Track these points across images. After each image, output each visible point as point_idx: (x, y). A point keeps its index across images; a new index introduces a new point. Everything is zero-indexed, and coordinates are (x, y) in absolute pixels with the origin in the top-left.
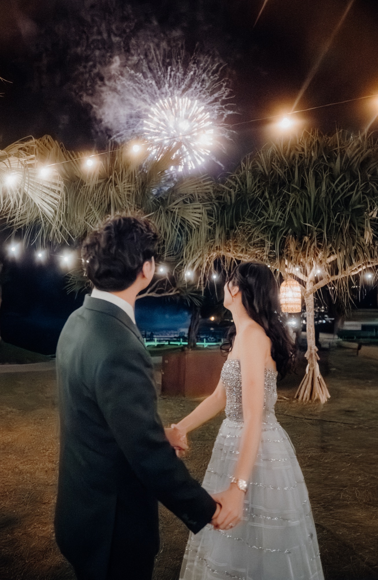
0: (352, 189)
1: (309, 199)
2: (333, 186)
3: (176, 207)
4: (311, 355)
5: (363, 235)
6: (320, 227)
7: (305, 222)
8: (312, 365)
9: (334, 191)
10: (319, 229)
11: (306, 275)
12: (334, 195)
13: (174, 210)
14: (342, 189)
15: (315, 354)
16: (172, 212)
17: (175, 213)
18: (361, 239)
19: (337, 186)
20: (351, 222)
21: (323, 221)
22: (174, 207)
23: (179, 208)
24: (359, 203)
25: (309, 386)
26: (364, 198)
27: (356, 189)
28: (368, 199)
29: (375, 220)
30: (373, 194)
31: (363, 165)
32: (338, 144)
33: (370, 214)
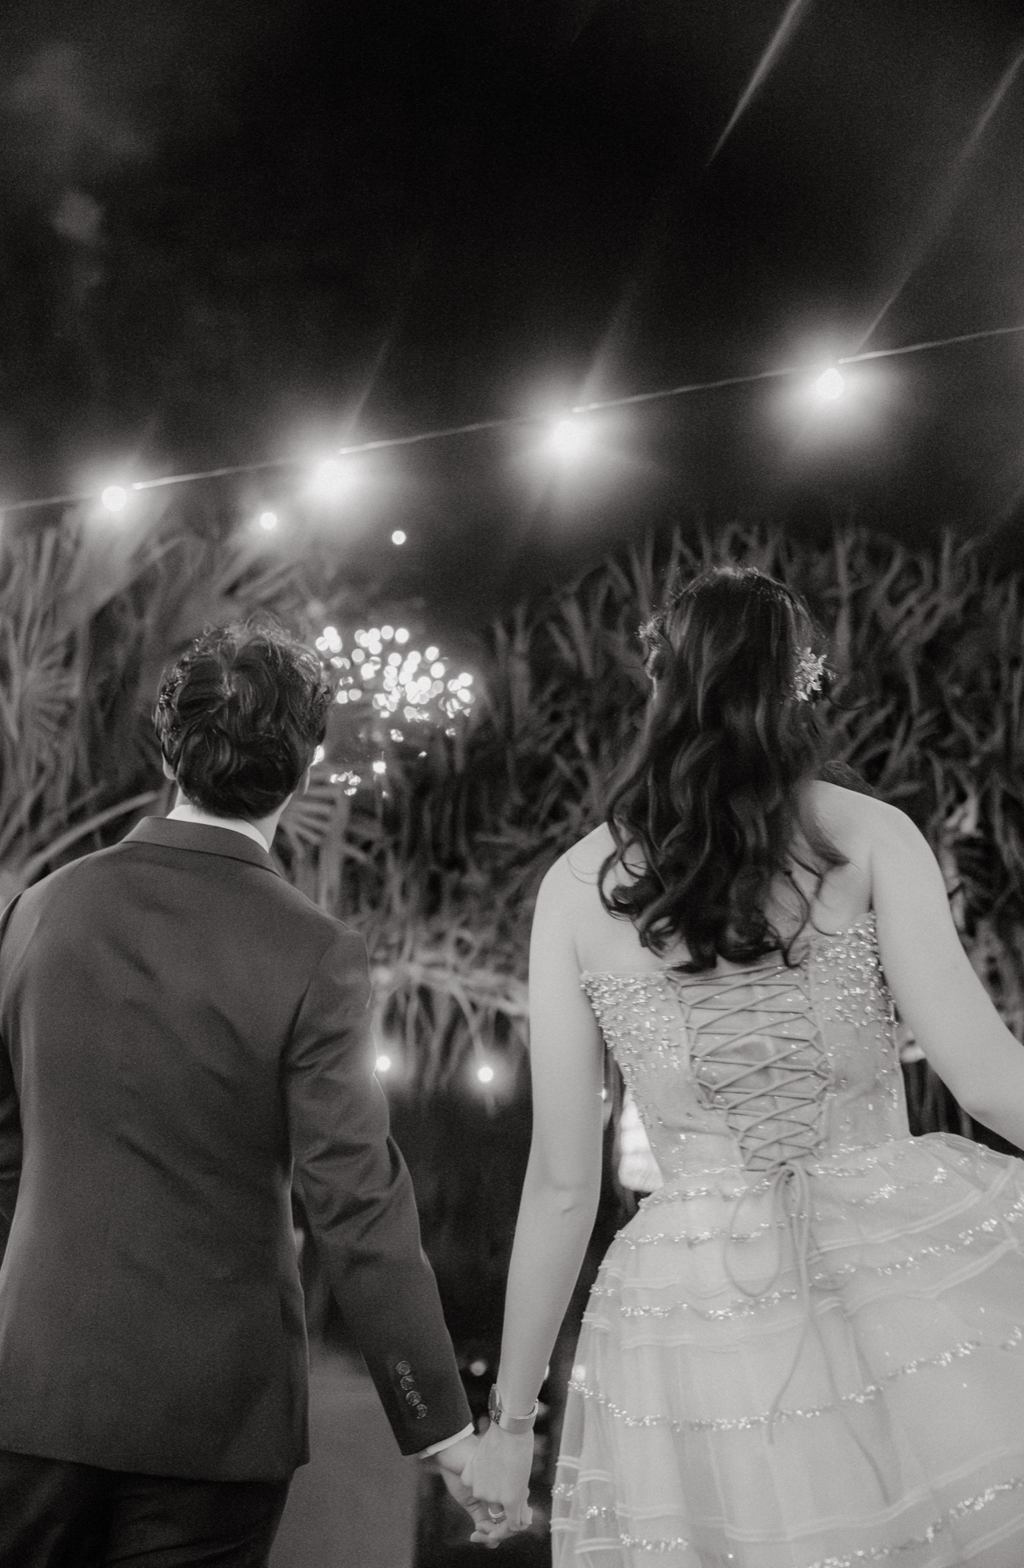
0: (887, 730)
24: (910, 777)
26: (926, 763)
27: (900, 731)
28: (938, 769)
29: (970, 842)
30: (964, 751)
31: (934, 652)
32: (843, 575)
33: (952, 822)
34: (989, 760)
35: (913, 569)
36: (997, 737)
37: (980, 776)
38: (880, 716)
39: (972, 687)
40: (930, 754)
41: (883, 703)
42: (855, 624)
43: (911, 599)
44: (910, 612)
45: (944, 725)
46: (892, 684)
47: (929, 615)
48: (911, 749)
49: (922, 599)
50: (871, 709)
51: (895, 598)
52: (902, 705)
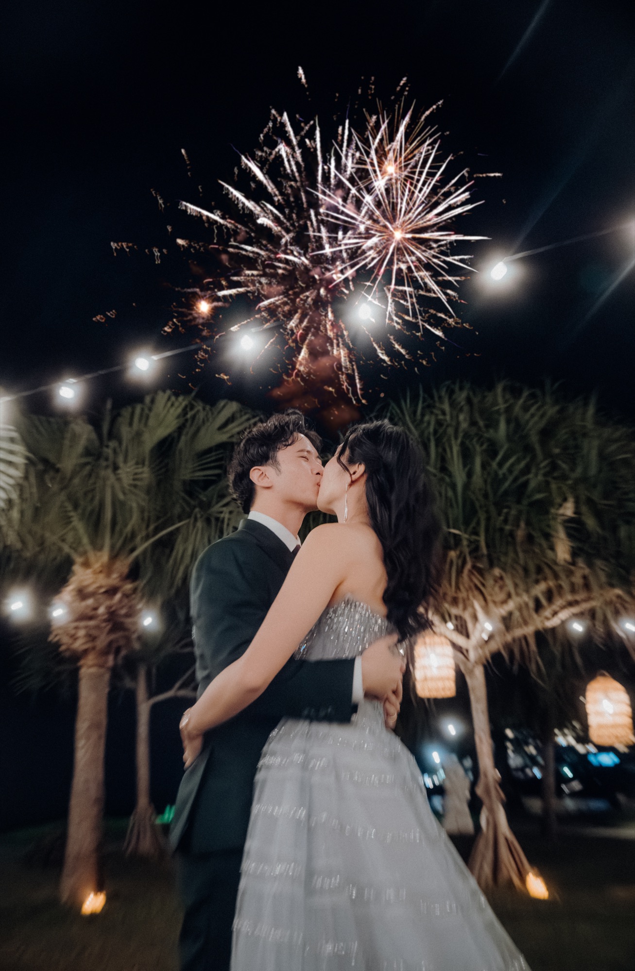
0: (527, 470)
1: (454, 486)
2: (494, 465)
3: (224, 509)
4: (487, 791)
5: (552, 548)
6: (476, 533)
7: (449, 527)
8: (492, 811)
9: (496, 474)
10: (474, 537)
11: (468, 636)
12: (497, 481)
13: (222, 516)
14: (510, 471)
15: (496, 789)
16: (217, 519)
17: (223, 521)
18: (549, 553)
19: (500, 465)
20: (528, 523)
21: (478, 523)
22: (221, 509)
23: (231, 512)
24: (540, 492)
25: (490, 855)
26: (547, 483)
27: (533, 470)
28: (554, 486)
29: (570, 520)
30: (564, 477)
31: (546, 433)
32: (500, 400)
33: (561, 511)
34: (577, 481)
35: (533, 396)
36: (579, 470)
37: (573, 488)
38: (522, 464)
39: (565, 448)
40: (550, 479)
41: (524, 458)
42: (508, 422)
43: (533, 410)
44: (533, 416)
45: (554, 467)
46: (528, 449)
47: (542, 416)
48: (540, 478)
49: (538, 409)
50: (518, 461)
51: (526, 409)
52: (534, 457)
